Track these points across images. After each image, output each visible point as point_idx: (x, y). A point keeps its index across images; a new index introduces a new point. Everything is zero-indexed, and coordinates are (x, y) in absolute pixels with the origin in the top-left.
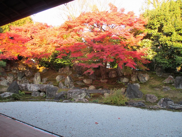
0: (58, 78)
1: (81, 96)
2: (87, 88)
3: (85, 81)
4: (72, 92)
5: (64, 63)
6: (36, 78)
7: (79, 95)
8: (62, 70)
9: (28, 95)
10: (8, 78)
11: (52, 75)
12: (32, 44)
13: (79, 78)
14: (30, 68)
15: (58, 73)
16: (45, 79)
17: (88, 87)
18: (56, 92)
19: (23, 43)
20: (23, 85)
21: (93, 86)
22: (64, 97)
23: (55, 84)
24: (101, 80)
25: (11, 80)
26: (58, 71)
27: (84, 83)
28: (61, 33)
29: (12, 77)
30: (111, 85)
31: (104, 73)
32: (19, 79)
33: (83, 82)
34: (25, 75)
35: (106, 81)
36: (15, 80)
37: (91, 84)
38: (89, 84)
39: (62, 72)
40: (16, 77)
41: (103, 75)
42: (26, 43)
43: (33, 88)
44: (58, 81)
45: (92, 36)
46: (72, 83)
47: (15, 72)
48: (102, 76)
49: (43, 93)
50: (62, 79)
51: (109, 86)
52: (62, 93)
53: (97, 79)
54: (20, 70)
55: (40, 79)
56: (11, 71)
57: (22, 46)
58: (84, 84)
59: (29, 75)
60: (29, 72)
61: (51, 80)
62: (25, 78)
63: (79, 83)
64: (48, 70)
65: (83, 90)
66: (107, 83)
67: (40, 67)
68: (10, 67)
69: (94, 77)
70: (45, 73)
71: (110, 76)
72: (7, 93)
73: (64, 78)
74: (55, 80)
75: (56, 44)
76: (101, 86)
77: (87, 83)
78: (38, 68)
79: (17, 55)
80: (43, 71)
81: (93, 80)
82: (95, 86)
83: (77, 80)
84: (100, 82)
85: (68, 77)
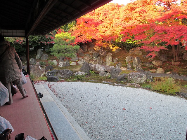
0: (127, 58)
1: (141, 79)
2: (154, 70)
3: (154, 63)
4: (132, 75)
5: (135, 43)
6: (108, 58)
7: (139, 78)
8: (133, 50)
9: (97, 75)
10: (85, 58)
11: (123, 55)
12: (104, 26)
13: (149, 59)
14: (104, 48)
15: (128, 54)
16: (116, 60)
17: (156, 69)
18: (119, 74)
19: (96, 26)
20: (93, 66)
21: (161, 69)
22: (125, 79)
23: (124, 65)
24: (173, 63)
25: (87, 60)
26: (129, 51)
27: (153, 64)
28: (124, 16)
29: (88, 57)
30: (182, 69)
31: (177, 54)
32: (94, 58)
33: (151, 63)
34: (99, 55)
35: (178, 63)
36: (91, 59)
37: (160, 67)
38: (158, 66)
39: (132, 52)
40: (92, 57)
41: (175, 56)
42: (98, 26)
43: (101, 68)
44: (127, 62)
45: (155, 16)
46: (140, 64)
47: (91, 52)
48: (174, 58)
49: (108, 74)
50: (131, 60)
51: (180, 69)
52: (124, 75)
53: (168, 61)
54: (96, 51)
55: (111, 59)
56: (88, 51)
57: (95, 29)
58: (152, 66)
59: (103, 55)
60: (103, 52)
61: (121, 61)
62: (100, 57)
63: (148, 65)
64: (121, 50)
65: (144, 73)
66: (179, 65)
67: (113, 47)
68: (88, 48)
69: (166, 58)
70: (117, 53)
71: (184, 58)
72: (80, 72)
73: (133, 58)
74: (125, 61)
75: (120, 27)
76: (171, 70)
77: (157, 65)
78: (111, 48)
79: (90, 38)
80: (116, 51)
81: (163, 62)
82: (164, 69)
83: (146, 61)
84: (172, 64)
85: (136, 58)
